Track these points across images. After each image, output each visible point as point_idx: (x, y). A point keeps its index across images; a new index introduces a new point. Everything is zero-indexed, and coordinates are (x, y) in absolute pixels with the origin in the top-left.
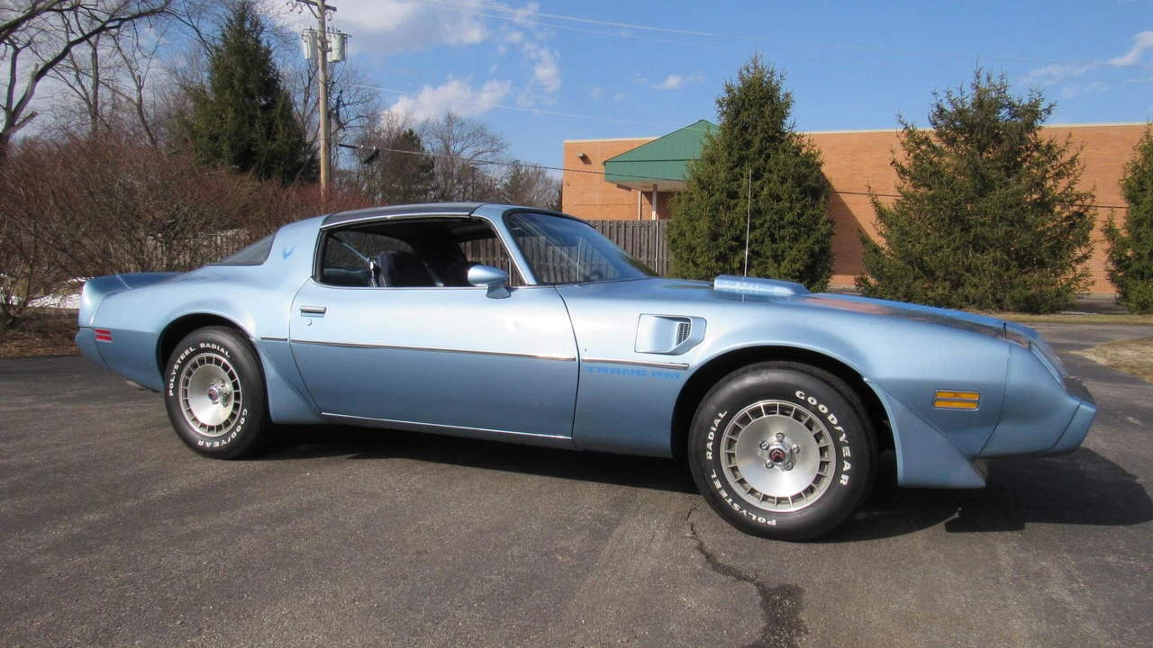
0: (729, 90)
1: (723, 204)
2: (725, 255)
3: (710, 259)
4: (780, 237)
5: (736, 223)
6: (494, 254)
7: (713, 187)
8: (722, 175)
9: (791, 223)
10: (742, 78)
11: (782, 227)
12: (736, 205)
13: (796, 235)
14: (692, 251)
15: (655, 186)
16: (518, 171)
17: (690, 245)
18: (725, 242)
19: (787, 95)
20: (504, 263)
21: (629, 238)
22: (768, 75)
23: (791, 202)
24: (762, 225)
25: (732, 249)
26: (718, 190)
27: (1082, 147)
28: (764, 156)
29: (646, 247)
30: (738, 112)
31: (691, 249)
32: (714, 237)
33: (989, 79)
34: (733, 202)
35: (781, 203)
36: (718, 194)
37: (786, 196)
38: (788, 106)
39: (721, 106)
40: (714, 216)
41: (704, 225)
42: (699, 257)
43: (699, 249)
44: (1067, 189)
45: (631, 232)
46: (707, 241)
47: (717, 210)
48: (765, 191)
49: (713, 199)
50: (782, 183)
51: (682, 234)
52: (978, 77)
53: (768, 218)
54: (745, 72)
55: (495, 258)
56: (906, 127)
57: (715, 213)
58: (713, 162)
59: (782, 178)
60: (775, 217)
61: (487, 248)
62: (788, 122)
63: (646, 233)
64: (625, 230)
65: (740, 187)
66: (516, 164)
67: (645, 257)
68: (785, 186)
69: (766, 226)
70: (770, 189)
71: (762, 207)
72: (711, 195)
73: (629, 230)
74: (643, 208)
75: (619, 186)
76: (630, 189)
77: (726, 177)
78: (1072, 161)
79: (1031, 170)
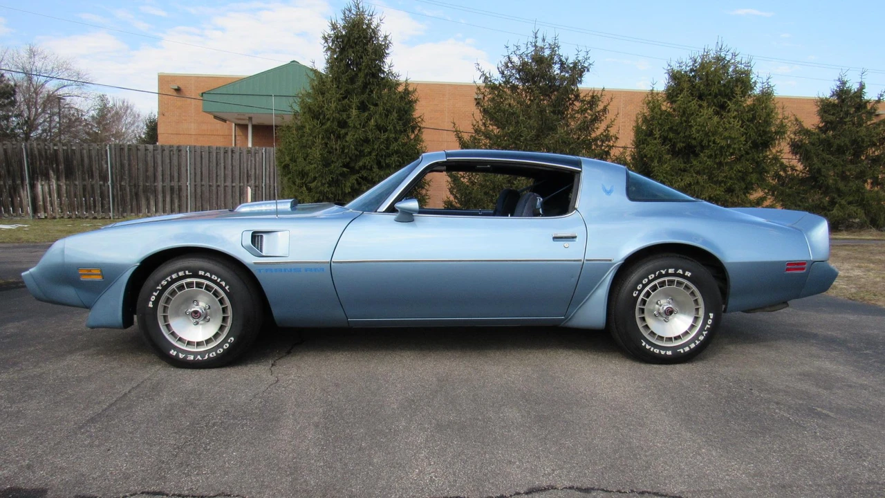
0: (334, 27)
1: (333, 132)
2: (338, 180)
3: (323, 184)
4: (386, 164)
5: (346, 151)
6: (92, 176)
7: (324, 116)
8: (333, 105)
9: (397, 152)
10: (344, 19)
11: (389, 156)
12: (347, 134)
13: (400, 162)
14: (303, 176)
15: (250, 119)
16: (106, 105)
17: (302, 170)
18: (337, 167)
19: (386, 37)
20: (104, 188)
21: (236, 163)
22: (369, 18)
23: (396, 132)
24: (370, 153)
25: (343, 174)
26: (328, 119)
27: (612, 99)
28: (368, 90)
29: (253, 173)
30: (343, 50)
31: (303, 174)
32: (327, 163)
33: (544, 40)
34: (343, 131)
35: (386, 134)
36: (329, 123)
37: (390, 127)
38: (387, 47)
39: (326, 42)
40: (326, 144)
41: (316, 152)
42: (310, 183)
43: (312, 175)
44: (605, 131)
45: (238, 157)
46: (320, 166)
47: (329, 138)
48: (372, 122)
49: (324, 127)
50: (387, 116)
51: (293, 160)
52: (536, 38)
53: (376, 147)
54: (347, 12)
55: (93, 182)
56: (483, 75)
57: (326, 140)
58: (323, 94)
59: (387, 110)
60: (382, 147)
61: (83, 171)
62: (388, 60)
63: (253, 159)
64: (232, 156)
65: (349, 118)
66: (102, 98)
67: (253, 182)
68: (391, 117)
69: (374, 154)
70: (376, 121)
71: (370, 137)
72: (323, 124)
73: (237, 156)
74: (238, 138)
75: (216, 117)
76: (224, 121)
77: (336, 107)
78: (605, 110)
79: (576, 115)
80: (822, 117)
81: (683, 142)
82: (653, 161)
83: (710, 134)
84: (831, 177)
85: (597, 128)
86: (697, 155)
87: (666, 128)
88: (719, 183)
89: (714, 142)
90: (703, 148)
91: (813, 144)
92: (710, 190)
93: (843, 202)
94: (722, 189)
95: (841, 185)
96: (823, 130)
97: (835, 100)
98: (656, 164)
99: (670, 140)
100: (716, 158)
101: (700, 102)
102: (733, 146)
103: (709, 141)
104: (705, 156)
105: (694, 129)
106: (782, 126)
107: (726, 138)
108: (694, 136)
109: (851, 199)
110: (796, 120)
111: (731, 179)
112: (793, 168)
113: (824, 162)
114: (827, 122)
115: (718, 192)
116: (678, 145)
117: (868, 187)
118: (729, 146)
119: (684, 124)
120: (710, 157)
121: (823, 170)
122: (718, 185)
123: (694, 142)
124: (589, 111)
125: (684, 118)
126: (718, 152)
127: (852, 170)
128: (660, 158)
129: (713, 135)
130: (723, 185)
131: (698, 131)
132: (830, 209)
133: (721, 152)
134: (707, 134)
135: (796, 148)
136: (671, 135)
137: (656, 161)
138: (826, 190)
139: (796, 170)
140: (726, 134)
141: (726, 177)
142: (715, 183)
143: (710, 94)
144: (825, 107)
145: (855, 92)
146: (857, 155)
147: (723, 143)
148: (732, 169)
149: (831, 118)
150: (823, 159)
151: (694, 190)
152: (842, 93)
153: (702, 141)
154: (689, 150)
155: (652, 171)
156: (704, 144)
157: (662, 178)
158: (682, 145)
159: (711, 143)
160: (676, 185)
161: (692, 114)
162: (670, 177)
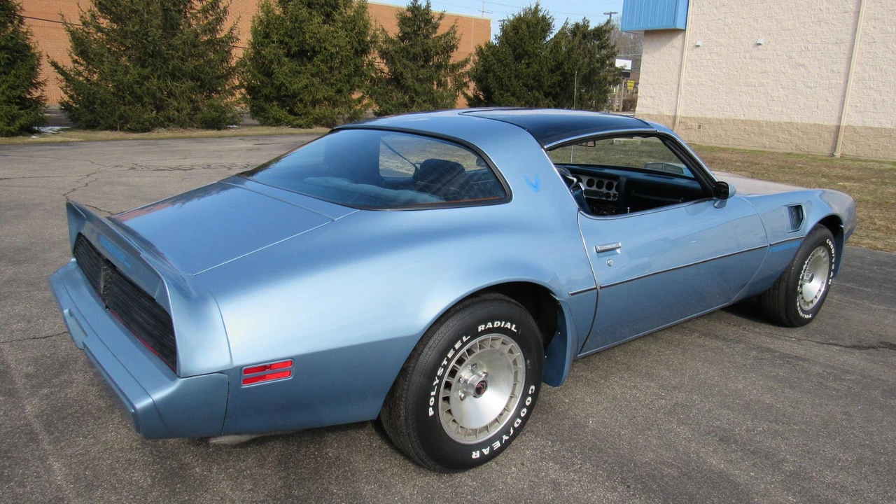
44: (228, 33)
78: (225, 11)
79: (198, 15)
80: (401, 29)
81: (297, 46)
82: (272, 63)
83: (321, 41)
84: (409, 80)
85: (222, 30)
86: (310, 59)
87: (282, 32)
88: (331, 85)
89: (325, 49)
90: (315, 53)
91: (396, 52)
92: (324, 91)
93: (420, 101)
94: (333, 90)
95: (417, 85)
96: (402, 39)
97: (409, 14)
98: (276, 67)
99: (286, 44)
100: (327, 63)
101: (310, 10)
102: (341, 53)
104: (318, 61)
105: (307, 36)
106: (375, 36)
107: (335, 46)
108: (308, 42)
109: (425, 98)
110: (383, 30)
111: (340, 81)
112: (382, 72)
113: (405, 67)
114: (405, 34)
115: (331, 93)
116: (293, 49)
117: (435, 87)
118: (337, 53)
119: (298, 30)
120: (322, 61)
121: (404, 74)
123: (307, 48)
124: (211, 12)
125: (297, 25)
126: (328, 57)
127: (423, 73)
128: (279, 60)
129: (324, 41)
131: (311, 38)
132: (411, 106)
133: (331, 57)
134: (318, 41)
135: (384, 54)
136: (287, 39)
137: (276, 63)
138: (406, 90)
139: (384, 73)
140: (335, 42)
141: (336, 80)
142: (327, 85)
143: (318, 4)
144: (403, 20)
145: (424, 10)
146: (427, 61)
147: (333, 50)
148: (340, 73)
149: (409, 30)
150: (404, 64)
151: (311, 91)
152: (415, 9)
153: (314, 47)
154: (303, 54)
155: (272, 73)
156: (316, 49)
157: (283, 80)
158: (297, 49)
159: (322, 49)
160: (295, 86)
161: (304, 21)
162: (289, 79)
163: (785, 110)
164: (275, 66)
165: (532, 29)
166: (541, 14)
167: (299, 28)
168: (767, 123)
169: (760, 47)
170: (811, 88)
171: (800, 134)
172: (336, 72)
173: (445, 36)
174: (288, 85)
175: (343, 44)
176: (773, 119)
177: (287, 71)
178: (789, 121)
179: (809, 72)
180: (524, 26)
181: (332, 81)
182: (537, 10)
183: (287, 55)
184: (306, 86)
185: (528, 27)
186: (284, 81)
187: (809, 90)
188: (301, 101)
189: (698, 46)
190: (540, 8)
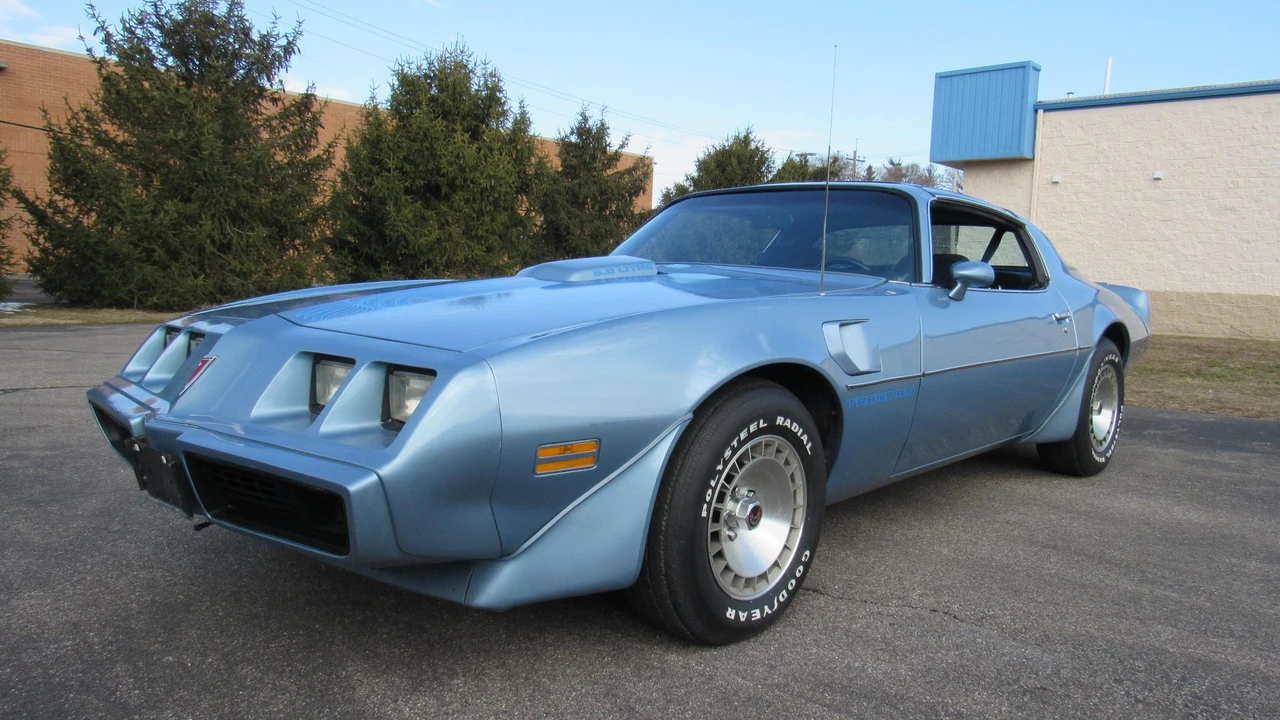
44: (325, 152)
56: (101, 29)
80: (564, 161)
81: (424, 179)
82: (384, 204)
83: (467, 170)
85: (315, 147)
86: (445, 199)
87: (401, 155)
88: (478, 239)
89: (473, 182)
90: (454, 189)
91: (560, 193)
92: (467, 249)
96: (565, 175)
97: (574, 139)
99: (406, 174)
100: (475, 204)
101: (447, 122)
102: (498, 189)
103: (465, 180)
104: (460, 200)
105: (444, 160)
107: (489, 177)
108: (443, 171)
113: (572, 216)
114: (567, 166)
116: (418, 183)
119: (426, 153)
120: (467, 201)
121: (571, 227)
122: (476, 241)
123: (441, 180)
126: (478, 196)
128: (396, 199)
129: (471, 170)
130: (483, 242)
131: (450, 164)
133: (482, 195)
134: (462, 169)
137: (391, 203)
139: (536, 225)
140: (489, 171)
141: (487, 231)
142: (472, 238)
144: (565, 146)
147: (484, 183)
149: (574, 162)
150: (569, 213)
151: (445, 249)
152: (582, 131)
153: (455, 179)
154: (432, 192)
155: (383, 219)
156: (458, 182)
157: (403, 229)
158: (422, 182)
159: (469, 182)
160: (422, 240)
161: (438, 139)
162: (411, 229)
163: (1207, 274)
164: (390, 208)
165: (745, 166)
166: (753, 146)
167: (427, 149)
168: (1178, 294)
169: (1160, 183)
170: (1248, 242)
171: (1236, 310)
172: (487, 219)
173: (629, 171)
174: (410, 238)
175: (502, 174)
176: (1187, 288)
177: (410, 216)
178: (1216, 291)
179: (1244, 218)
180: (734, 161)
181: (480, 233)
182: (746, 140)
183: (407, 191)
184: (439, 240)
185: (740, 163)
186: (406, 232)
187: (1245, 245)
188: (429, 263)
189: (1056, 183)
190: (752, 136)
